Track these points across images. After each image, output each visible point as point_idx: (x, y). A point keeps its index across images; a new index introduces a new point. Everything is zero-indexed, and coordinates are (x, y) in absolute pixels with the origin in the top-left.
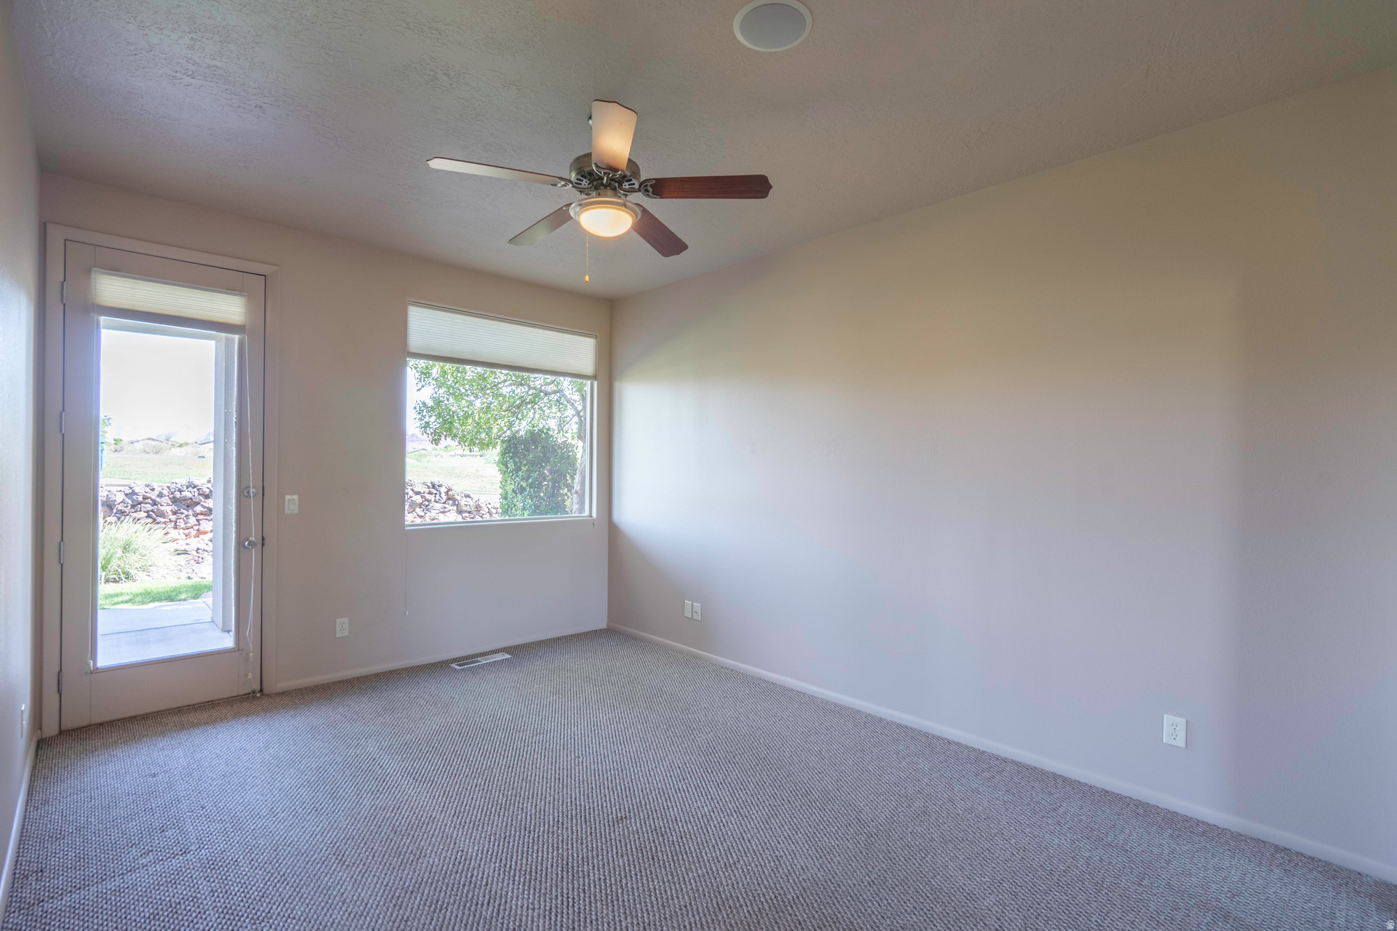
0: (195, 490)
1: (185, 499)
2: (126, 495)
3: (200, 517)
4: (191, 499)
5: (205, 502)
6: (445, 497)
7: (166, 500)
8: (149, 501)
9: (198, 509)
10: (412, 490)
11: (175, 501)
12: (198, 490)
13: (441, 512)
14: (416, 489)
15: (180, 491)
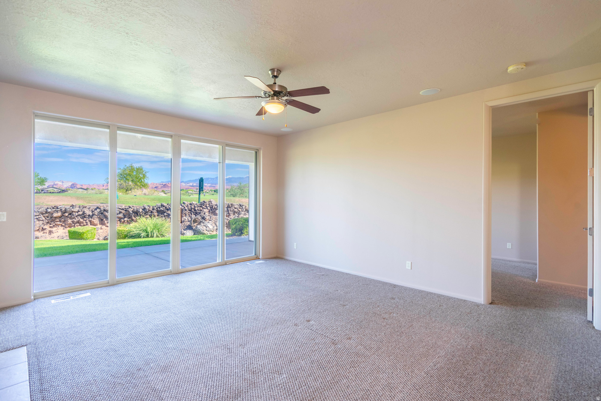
0: (164, 207)
1: (161, 211)
2: (142, 209)
3: (166, 217)
4: (163, 210)
5: (168, 212)
6: (244, 210)
7: (155, 211)
8: (150, 211)
9: (165, 214)
10: (234, 207)
11: (158, 211)
12: (166, 207)
13: (244, 215)
14: (235, 207)
15: (159, 208)
